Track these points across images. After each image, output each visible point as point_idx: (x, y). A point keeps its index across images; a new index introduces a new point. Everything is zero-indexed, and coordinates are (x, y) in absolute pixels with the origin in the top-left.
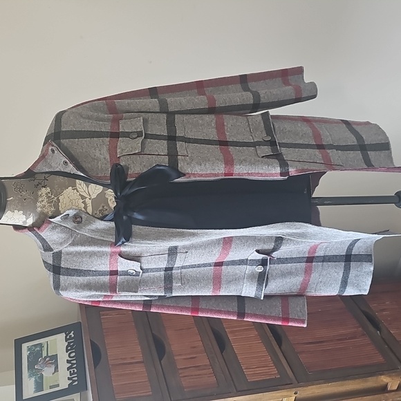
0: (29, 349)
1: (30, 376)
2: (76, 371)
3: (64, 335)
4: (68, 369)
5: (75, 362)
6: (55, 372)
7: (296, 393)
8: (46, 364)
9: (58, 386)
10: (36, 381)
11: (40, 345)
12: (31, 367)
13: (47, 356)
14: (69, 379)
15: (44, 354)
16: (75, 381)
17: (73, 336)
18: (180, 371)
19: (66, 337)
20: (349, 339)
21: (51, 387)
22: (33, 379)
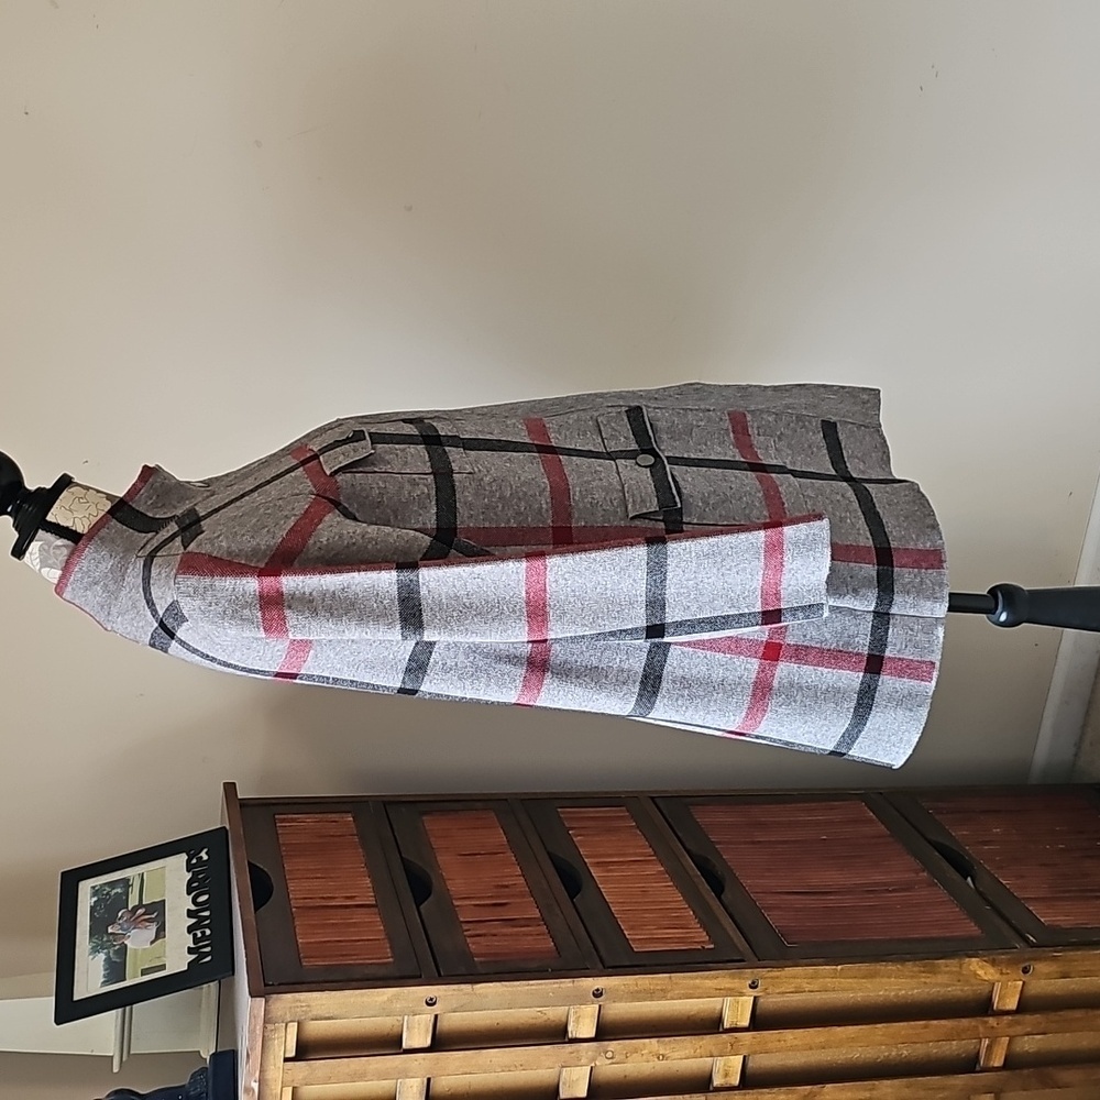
0: (96, 892)
1: (95, 951)
2: (208, 932)
3: (184, 857)
4: (190, 929)
5: (207, 913)
6: (157, 938)
7: (753, 986)
8: (135, 920)
9: (163, 967)
10: (108, 960)
11: (126, 883)
12: (98, 929)
13: (140, 905)
14: (190, 951)
15: (133, 901)
16: (207, 954)
17: (205, 857)
18: (465, 927)
19: (188, 861)
20: (894, 891)
21: (144, 973)
22: (102, 956)
